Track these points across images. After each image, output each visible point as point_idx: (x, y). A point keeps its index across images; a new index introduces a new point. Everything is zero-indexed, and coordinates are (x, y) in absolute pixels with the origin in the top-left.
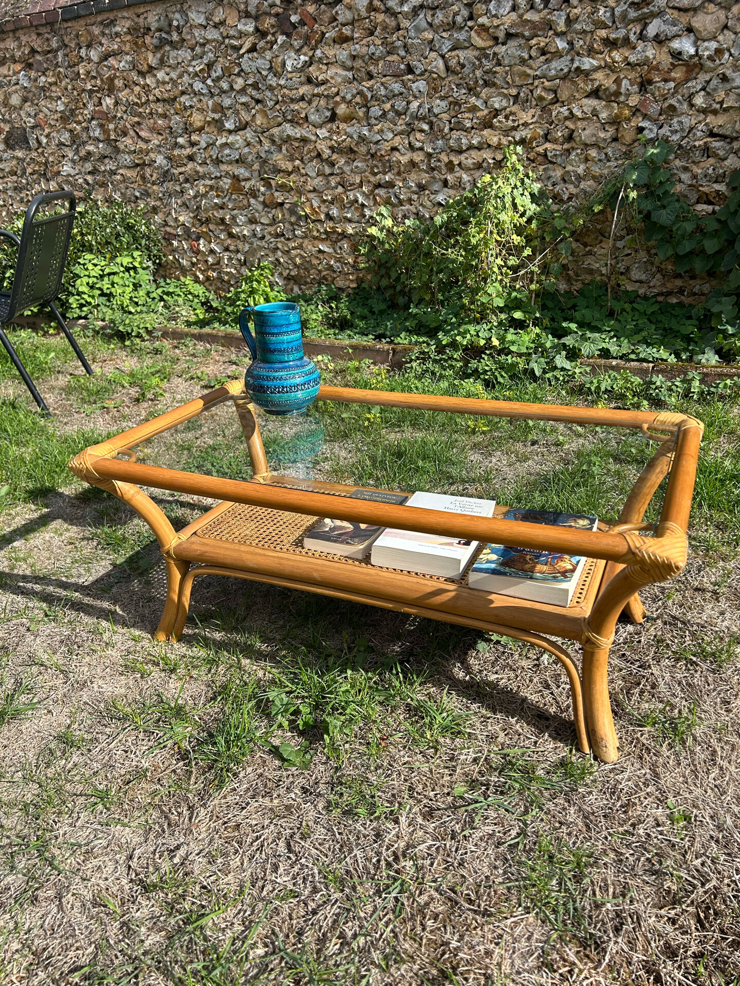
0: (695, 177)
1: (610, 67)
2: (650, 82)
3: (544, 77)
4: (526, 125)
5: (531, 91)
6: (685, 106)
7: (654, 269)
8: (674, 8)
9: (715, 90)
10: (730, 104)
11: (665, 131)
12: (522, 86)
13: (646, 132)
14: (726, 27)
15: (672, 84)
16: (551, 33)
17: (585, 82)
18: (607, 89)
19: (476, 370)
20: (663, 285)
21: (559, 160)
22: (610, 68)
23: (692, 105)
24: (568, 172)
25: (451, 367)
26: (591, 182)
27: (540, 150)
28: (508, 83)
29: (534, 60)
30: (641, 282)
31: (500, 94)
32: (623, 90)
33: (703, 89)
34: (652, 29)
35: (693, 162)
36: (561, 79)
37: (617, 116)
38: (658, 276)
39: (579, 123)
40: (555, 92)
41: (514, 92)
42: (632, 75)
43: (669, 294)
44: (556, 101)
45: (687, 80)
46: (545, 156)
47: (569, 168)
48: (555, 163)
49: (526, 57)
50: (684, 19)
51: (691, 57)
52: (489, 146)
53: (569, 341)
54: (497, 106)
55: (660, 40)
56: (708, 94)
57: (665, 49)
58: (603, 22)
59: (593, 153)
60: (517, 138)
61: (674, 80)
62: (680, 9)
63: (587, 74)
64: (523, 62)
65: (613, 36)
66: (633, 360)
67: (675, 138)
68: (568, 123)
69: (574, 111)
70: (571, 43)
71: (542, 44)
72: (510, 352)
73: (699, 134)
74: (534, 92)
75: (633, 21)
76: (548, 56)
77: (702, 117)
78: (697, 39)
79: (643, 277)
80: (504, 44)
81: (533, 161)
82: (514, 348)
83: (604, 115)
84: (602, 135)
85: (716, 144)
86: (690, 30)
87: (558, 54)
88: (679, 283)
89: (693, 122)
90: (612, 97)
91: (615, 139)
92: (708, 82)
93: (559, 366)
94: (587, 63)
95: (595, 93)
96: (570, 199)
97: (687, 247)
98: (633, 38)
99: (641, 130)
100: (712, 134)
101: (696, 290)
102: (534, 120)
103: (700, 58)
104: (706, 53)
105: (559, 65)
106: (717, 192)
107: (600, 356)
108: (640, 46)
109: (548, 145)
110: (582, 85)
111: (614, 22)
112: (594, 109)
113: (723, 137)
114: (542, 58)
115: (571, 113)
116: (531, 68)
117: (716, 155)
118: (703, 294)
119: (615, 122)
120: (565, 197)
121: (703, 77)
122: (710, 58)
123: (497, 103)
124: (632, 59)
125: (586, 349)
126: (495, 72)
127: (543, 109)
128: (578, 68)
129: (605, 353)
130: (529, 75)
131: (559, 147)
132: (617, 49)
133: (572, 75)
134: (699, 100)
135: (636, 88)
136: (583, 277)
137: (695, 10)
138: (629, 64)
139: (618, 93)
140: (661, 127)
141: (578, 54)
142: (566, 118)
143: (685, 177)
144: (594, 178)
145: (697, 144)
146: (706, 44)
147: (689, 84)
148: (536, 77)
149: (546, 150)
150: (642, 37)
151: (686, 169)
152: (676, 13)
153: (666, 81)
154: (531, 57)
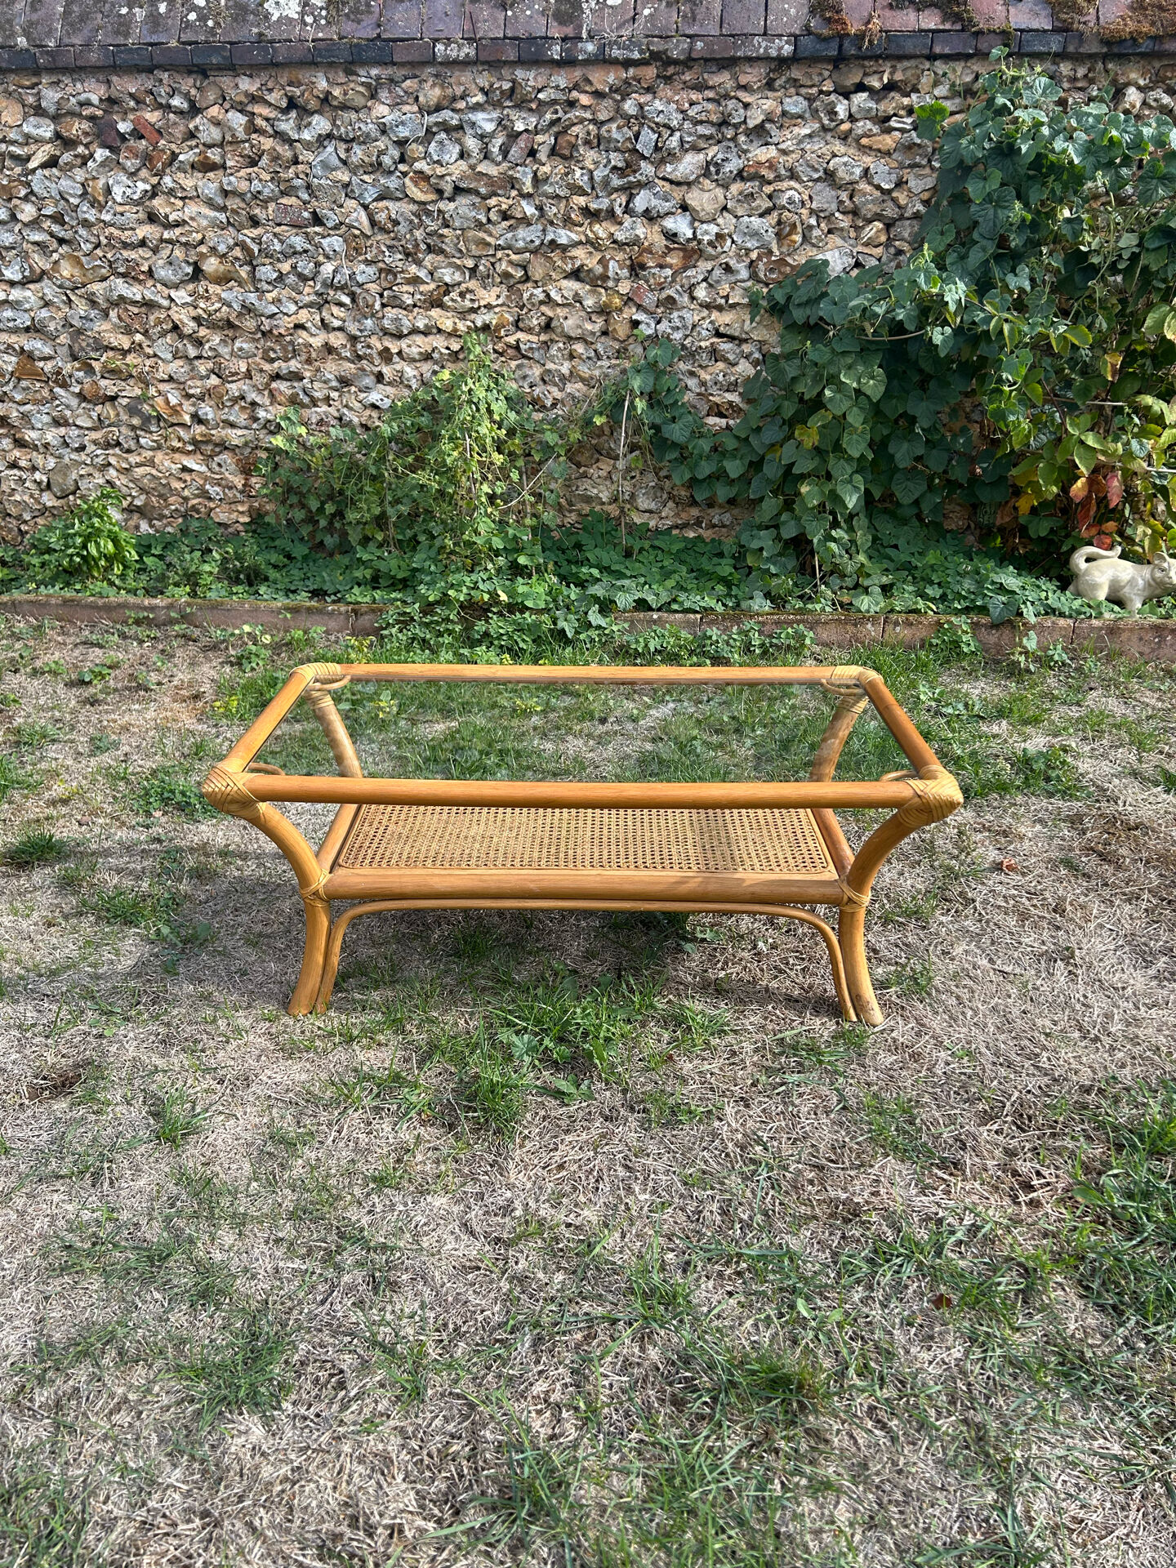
0: (703, 384)
1: (593, 244)
2: (643, 267)
3: (509, 248)
4: (489, 307)
5: (493, 264)
6: (686, 298)
7: (665, 496)
8: (664, 179)
9: (718, 282)
10: (736, 300)
11: (664, 327)
12: (480, 257)
13: (642, 327)
14: (725, 208)
15: (668, 272)
16: (514, 193)
17: (563, 259)
18: (590, 271)
19: (486, 634)
20: (677, 515)
21: (536, 355)
22: (592, 244)
23: (693, 298)
24: (549, 371)
25: (450, 632)
26: (579, 385)
27: (511, 340)
28: (460, 251)
29: (494, 224)
30: (650, 512)
31: (451, 265)
32: (611, 274)
33: (705, 280)
34: (641, 201)
35: (700, 366)
36: (531, 252)
37: (605, 304)
38: (670, 504)
39: (559, 310)
40: (524, 268)
41: (470, 263)
42: (620, 256)
43: (685, 526)
44: (527, 278)
45: (685, 269)
46: (517, 348)
47: (550, 366)
48: (530, 358)
49: (484, 220)
50: (677, 193)
51: (689, 240)
52: (439, 331)
53: (598, 590)
54: (447, 279)
55: (650, 216)
56: (711, 286)
57: (656, 228)
58: (580, 187)
59: (579, 348)
60: (479, 324)
61: (671, 266)
62: (671, 182)
63: (564, 249)
64: (480, 225)
65: (593, 206)
66: (676, 611)
67: (677, 336)
68: (544, 308)
69: (553, 294)
70: (540, 208)
71: (504, 207)
72: (524, 609)
73: (704, 333)
74: (497, 266)
75: (616, 190)
76: (512, 222)
77: (705, 313)
78: (694, 220)
79: (653, 506)
80: (451, 199)
81: (501, 354)
82: (529, 604)
83: (589, 302)
84: (589, 326)
85: (725, 346)
86: (685, 208)
87: (526, 221)
88: (695, 512)
89: (696, 318)
90: (598, 281)
91: (605, 333)
92: (710, 272)
93: (594, 624)
94: (564, 236)
95: (576, 274)
96: (554, 405)
97: (706, 469)
98: (619, 211)
99: (635, 324)
100: (718, 334)
101: (715, 521)
102: (500, 301)
103: (700, 242)
104: (706, 238)
105: (526, 235)
106: (730, 403)
107: (636, 609)
108: (628, 221)
109: (520, 335)
110: (559, 263)
111: (593, 188)
112: (577, 294)
113: (732, 338)
114: (505, 224)
115: (548, 295)
116: (491, 235)
117: (726, 360)
118: (724, 526)
119: (604, 311)
120: (549, 403)
121: (704, 266)
122: (710, 243)
123: (448, 275)
124: (620, 236)
125: (624, 600)
126: (442, 236)
127: (510, 288)
128: (553, 242)
129: (642, 605)
130: (489, 244)
131: (534, 339)
132: (600, 222)
133: (545, 248)
134: (701, 293)
135: (625, 272)
136: (578, 506)
137: (689, 184)
138: (615, 242)
139: (605, 277)
140: (659, 322)
141: (552, 223)
142: (541, 303)
143: (692, 383)
144: (583, 380)
145: (703, 344)
146: (705, 226)
147: (689, 273)
148: (498, 248)
149: (518, 341)
150: (628, 210)
151: (692, 374)
152: (667, 184)
153: (661, 267)
154: (489, 220)
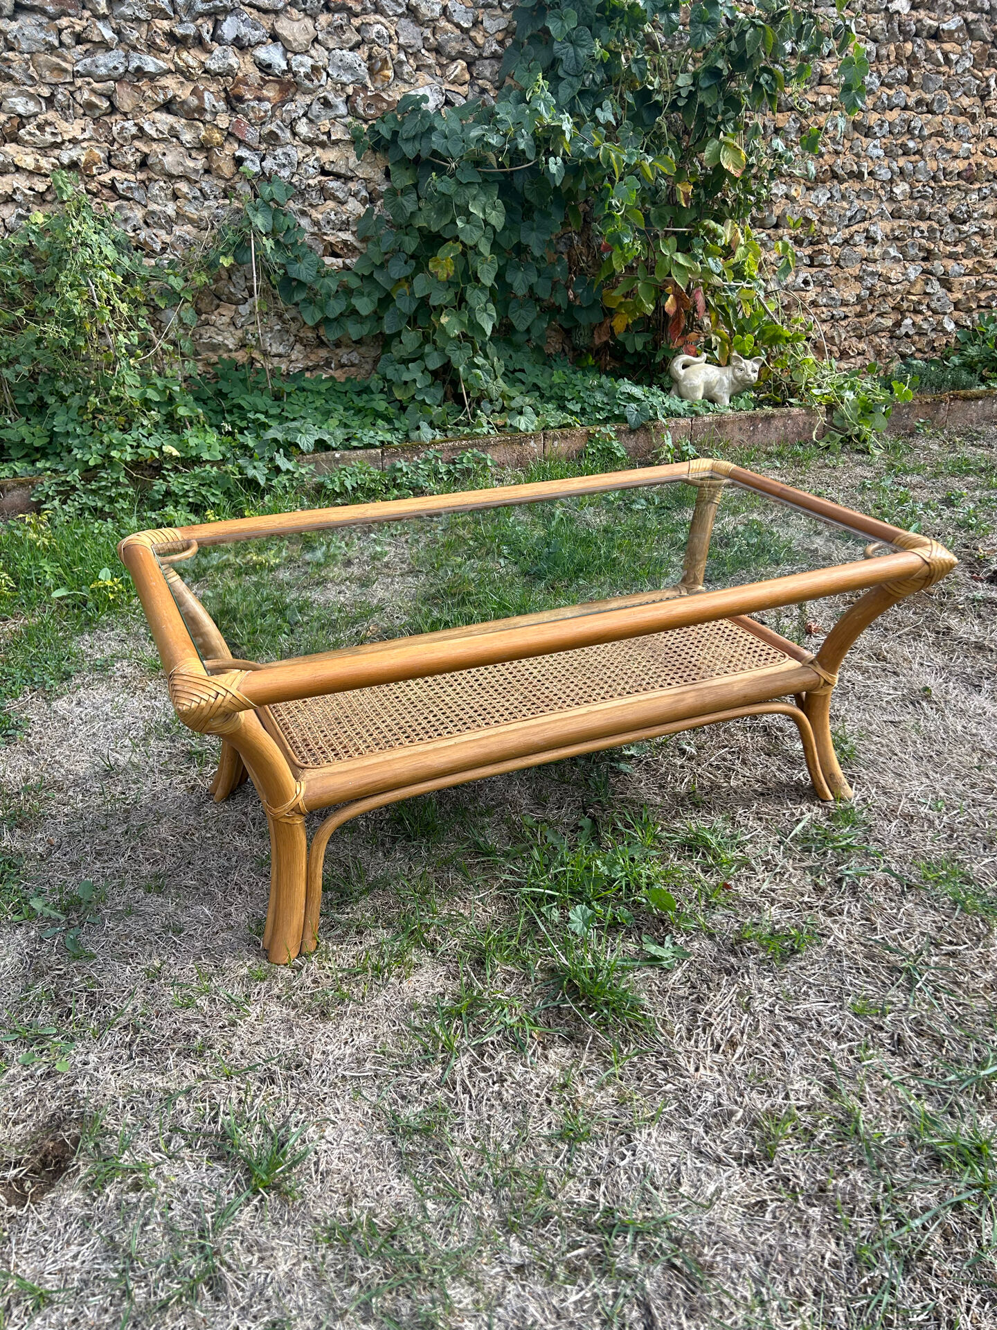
0: (316, 223)
1: (184, 73)
2: (240, 99)
3: (89, 75)
4: (74, 141)
5: (72, 93)
6: (288, 134)
7: (292, 339)
8: (251, 5)
9: (318, 117)
10: (338, 137)
11: (269, 164)
12: (56, 85)
13: (247, 164)
14: (316, 40)
15: (268, 105)
16: (87, 14)
17: (153, 88)
18: (183, 102)
20: (307, 357)
21: (136, 195)
22: (182, 73)
23: (294, 134)
24: (153, 212)
26: (188, 227)
27: (106, 178)
28: (32, 78)
29: (68, 48)
30: (280, 356)
31: (21, 93)
32: (207, 106)
33: (305, 115)
34: (229, 28)
35: (311, 205)
36: (116, 81)
37: (206, 139)
38: (298, 347)
39: (155, 146)
40: (109, 98)
41: (46, 92)
42: (214, 87)
43: (316, 367)
44: (113, 109)
45: (283, 103)
46: (113, 187)
47: (153, 207)
48: (128, 199)
49: (56, 43)
50: (266, 21)
51: (284, 72)
52: (18, 169)
54: (21, 109)
55: (240, 45)
56: (311, 121)
57: (248, 58)
58: (162, 10)
59: (183, 187)
60: (66, 161)
61: (268, 100)
62: (259, 9)
63: (152, 77)
64: (51, 49)
65: (179, 31)
67: (285, 173)
68: (137, 143)
69: (147, 127)
70: (118, 32)
71: (78, 28)
73: (311, 170)
74: (77, 95)
75: (201, 15)
76: (88, 46)
77: (309, 150)
78: (286, 50)
79: (281, 350)
80: (12, 18)
81: (95, 195)
83: (187, 137)
84: (191, 164)
85: (333, 184)
86: (275, 37)
87: (105, 46)
88: (323, 353)
89: (301, 155)
90: (194, 114)
91: (207, 171)
92: (309, 106)
94: (151, 64)
95: (167, 107)
96: (164, 250)
97: (336, 308)
98: (207, 37)
99: (239, 161)
100: (324, 172)
101: (344, 360)
102: (87, 135)
103: (295, 74)
104: (302, 70)
105: (106, 61)
106: (345, 242)
108: (217, 50)
109: (114, 173)
110: (149, 93)
111: (175, 12)
112: (172, 128)
113: (338, 176)
114: (81, 49)
115: (141, 129)
116: (65, 60)
117: (335, 198)
118: (353, 365)
119: (204, 147)
120: (158, 248)
121: (302, 100)
122: (307, 76)
123: (21, 106)
124: (213, 65)
126: (6, 60)
127: (96, 120)
128: (139, 69)
130: (65, 71)
131: (131, 177)
132: (188, 49)
133: (129, 77)
134: (303, 128)
135: (221, 105)
136: (204, 356)
137: (276, 12)
138: (206, 71)
139: (201, 110)
140: (263, 160)
141: (135, 48)
142: (134, 137)
143: (304, 222)
144: (191, 221)
145: (311, 182)
146: (299, 57)
147: (289, 107)
148: (76, 74)
149: (113, 180)
150: (214, 38)
151: (303, 213)
152: (254, 11)
153: (260, 99)
154: (61, 44)
